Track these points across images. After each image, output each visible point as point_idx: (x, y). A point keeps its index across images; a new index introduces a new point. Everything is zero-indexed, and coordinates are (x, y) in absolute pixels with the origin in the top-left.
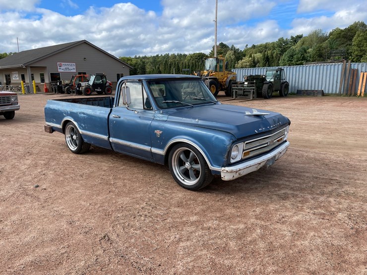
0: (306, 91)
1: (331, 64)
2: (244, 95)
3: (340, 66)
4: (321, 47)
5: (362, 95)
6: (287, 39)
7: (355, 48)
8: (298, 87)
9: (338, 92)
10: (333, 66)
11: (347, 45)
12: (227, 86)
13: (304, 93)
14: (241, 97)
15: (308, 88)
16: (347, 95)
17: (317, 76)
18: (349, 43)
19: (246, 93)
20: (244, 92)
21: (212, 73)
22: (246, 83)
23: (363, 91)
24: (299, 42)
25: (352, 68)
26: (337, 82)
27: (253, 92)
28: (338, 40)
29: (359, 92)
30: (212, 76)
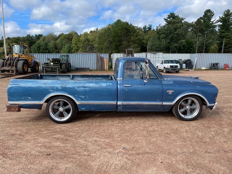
0: (81, 68)
1: (90, 54)
2: (52, 71)
3: (95, 55)
4: (55, 43)
5: (107, 69)
6: (32, 36)
7: (74, 45)
8: (74, 66)
9: (95, 69)
10: (91, 55)
11: (70, 43)
12: (33, 65)
13: (80, 69)
14: (50, 72)
15: (83, 66)
16: (100, 70)
17: (84, 60)
18: (70, 42)
19: (53, 70)
20: (52, 69)
21: (21, 56)
22: (52, 63)
23: (107, 68)
24: (41, 39)
25: (101, 56)
26: (94, 64)
27: (59, 69)
28: (65, 40)
29: (105, 69)
30: (22, 58)
